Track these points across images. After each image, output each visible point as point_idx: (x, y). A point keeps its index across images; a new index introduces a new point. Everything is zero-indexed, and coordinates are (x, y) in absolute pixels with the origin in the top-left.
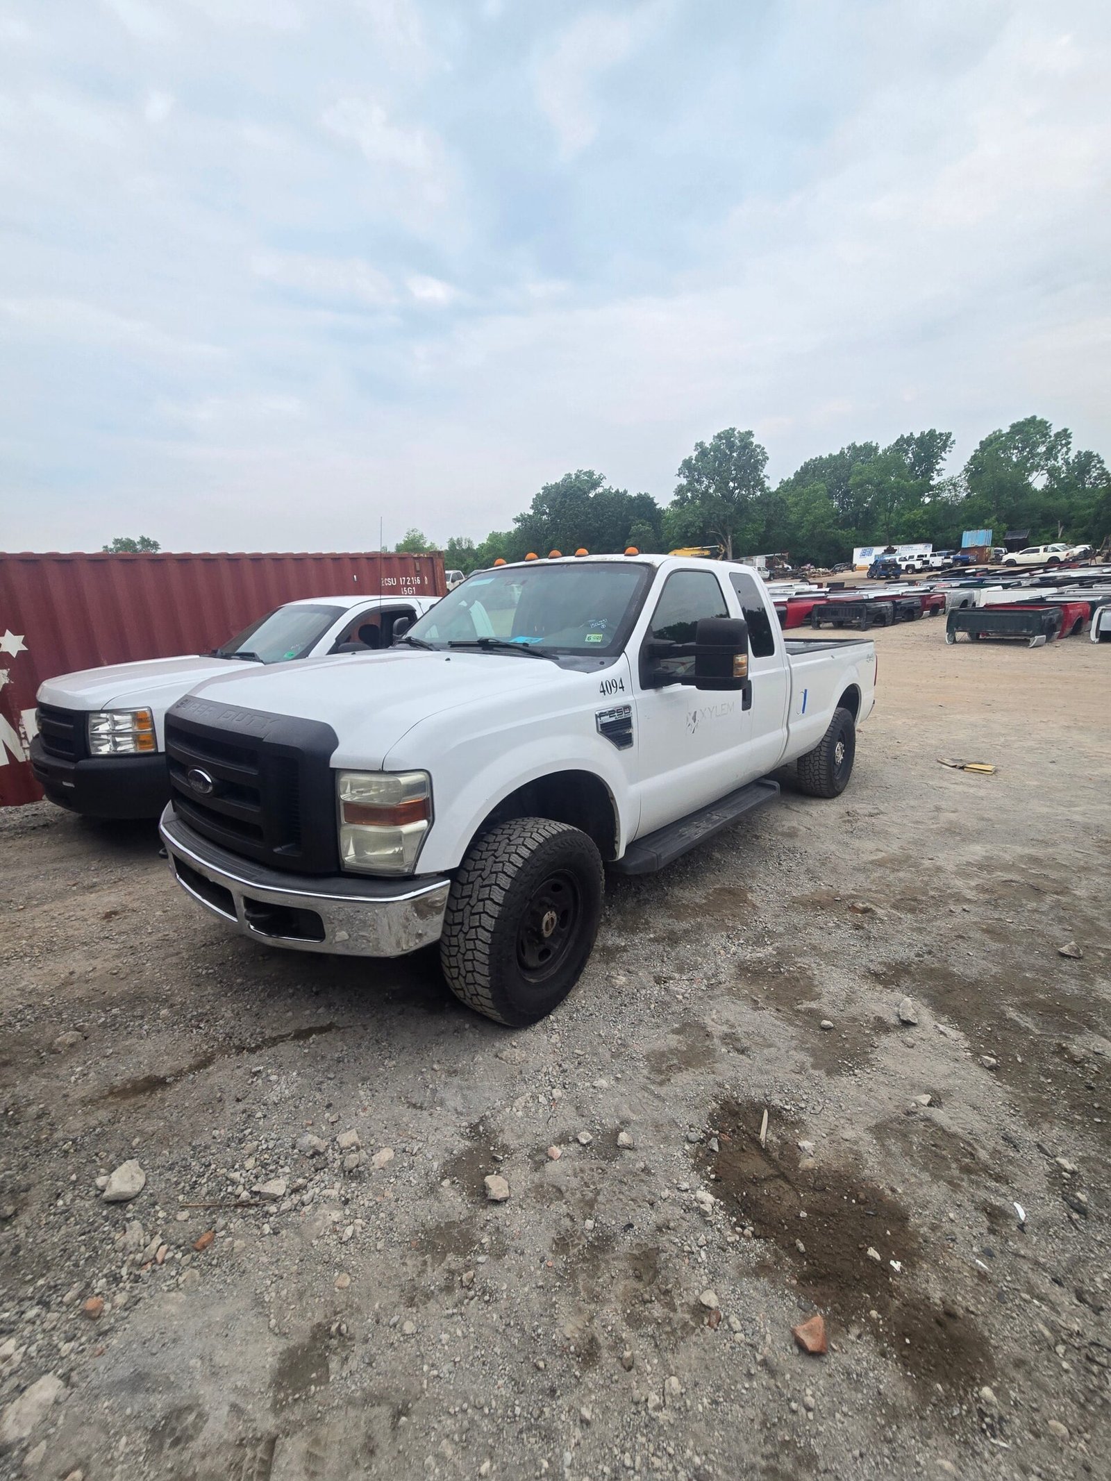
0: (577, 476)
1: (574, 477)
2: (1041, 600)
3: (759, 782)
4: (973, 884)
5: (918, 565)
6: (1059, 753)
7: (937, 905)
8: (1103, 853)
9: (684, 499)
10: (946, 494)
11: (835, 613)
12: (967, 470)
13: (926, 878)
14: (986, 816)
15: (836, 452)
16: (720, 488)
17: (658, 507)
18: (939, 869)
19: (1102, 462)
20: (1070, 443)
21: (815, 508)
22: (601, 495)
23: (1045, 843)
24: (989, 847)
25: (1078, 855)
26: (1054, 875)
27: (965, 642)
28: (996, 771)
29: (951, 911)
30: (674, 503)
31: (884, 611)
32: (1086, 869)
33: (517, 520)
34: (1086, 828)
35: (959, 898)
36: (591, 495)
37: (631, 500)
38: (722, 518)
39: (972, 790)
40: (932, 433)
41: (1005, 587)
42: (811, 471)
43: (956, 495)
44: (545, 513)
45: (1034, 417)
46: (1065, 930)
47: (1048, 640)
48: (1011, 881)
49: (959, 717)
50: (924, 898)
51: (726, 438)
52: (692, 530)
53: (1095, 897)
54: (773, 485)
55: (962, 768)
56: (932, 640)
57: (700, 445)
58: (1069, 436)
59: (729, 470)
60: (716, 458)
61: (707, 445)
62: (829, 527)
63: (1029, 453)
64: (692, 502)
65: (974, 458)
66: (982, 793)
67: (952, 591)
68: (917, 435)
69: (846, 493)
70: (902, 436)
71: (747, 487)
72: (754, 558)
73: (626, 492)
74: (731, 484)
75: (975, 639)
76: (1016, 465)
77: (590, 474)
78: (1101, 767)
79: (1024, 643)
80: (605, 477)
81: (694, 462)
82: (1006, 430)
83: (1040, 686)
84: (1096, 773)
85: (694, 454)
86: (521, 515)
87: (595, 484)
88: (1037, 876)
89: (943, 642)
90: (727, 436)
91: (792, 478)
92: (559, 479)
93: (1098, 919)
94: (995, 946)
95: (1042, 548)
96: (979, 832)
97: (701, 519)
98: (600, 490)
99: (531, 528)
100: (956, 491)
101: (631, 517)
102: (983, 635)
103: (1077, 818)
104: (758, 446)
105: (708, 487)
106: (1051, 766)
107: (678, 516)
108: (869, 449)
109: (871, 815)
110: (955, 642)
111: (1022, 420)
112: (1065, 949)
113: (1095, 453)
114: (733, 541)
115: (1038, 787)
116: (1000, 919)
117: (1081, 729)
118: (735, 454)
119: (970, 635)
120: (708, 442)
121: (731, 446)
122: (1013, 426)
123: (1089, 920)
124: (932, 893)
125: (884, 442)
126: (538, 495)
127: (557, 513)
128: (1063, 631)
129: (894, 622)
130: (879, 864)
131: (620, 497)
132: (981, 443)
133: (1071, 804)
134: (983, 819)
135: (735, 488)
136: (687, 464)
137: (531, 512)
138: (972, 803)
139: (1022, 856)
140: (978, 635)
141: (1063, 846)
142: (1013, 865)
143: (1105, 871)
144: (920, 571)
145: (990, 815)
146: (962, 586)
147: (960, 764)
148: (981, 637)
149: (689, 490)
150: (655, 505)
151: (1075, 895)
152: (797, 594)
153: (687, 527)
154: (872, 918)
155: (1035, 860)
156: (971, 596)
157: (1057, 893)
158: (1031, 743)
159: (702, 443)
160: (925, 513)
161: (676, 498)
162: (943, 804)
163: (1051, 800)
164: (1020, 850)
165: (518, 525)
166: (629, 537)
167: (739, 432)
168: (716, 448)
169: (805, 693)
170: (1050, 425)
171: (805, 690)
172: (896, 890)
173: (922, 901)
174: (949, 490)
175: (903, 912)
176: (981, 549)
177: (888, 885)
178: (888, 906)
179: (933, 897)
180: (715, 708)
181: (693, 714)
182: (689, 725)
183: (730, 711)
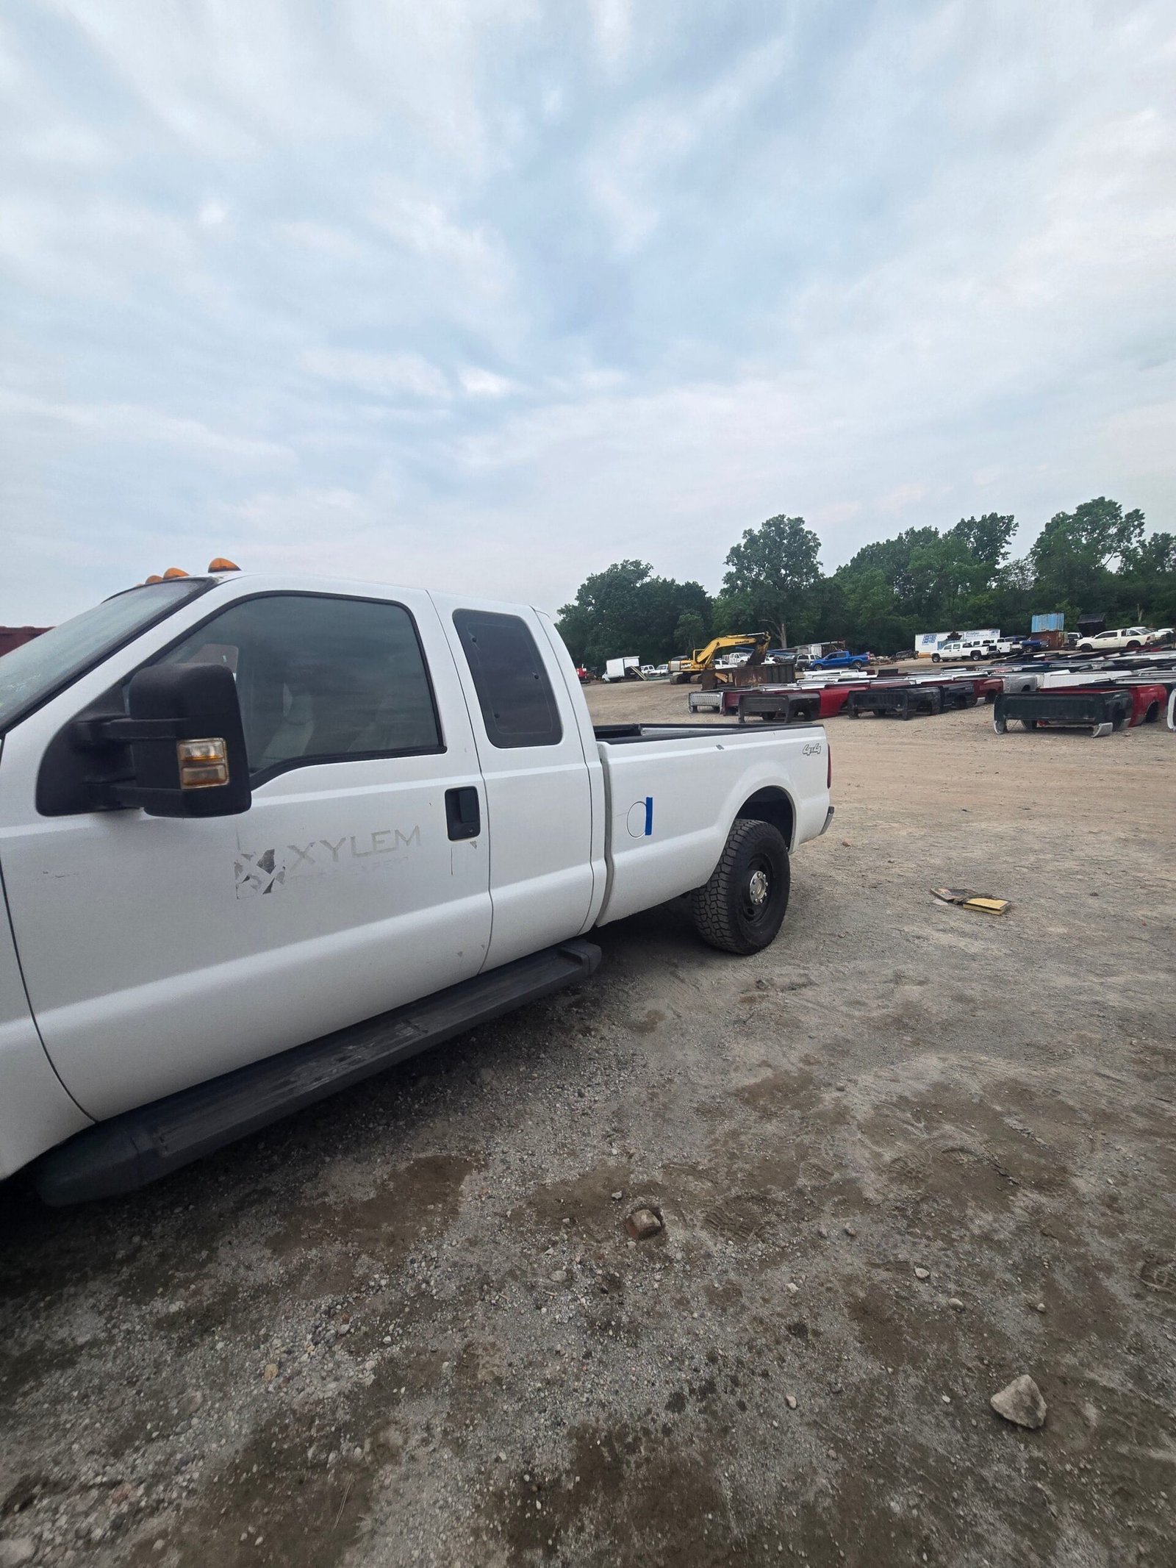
0: (624, 567)
1: (620, 567)
2: (1110, 684)
3: (561, 949)
4: (888, 1156)
5: (984, 651)
6: (1104, 878)
7: (799, 1215)
8: (1146, 1078)
9: (734, 587)
10: (1012, 578)
11: (873, 700)
12: (1033, 553)
13: (807, 1139)
14: (968, 992)
15: (894, 538)
16: (771, 575)
17: (707, 595)
18: (841, 1116)
20: (1143, 524)
21: (873, 594)
22: (647, 584)
23: (1049, 1054)
24: (953, 1059)
25: (1100, 1085)
26: (1045, 1132)
27: (1018, 731)
28: (1007, 909)
29: (820, 1234)
30: (723, 591)
31: (930, 698)
32: (1106, 1118)
33: (561, 611)
34: (1125, 1021)
35: (850, 1197)
36: (638, 585)
37: (679, 588)
38: (774, 605)
39: (962, 943)
40: (993, 516)
41: (1073, 670)
42: (869, 556)
43: (1024, 579)
44: (590, 604)
45: (1103, 498)
46: (1032, 1308)
47: (1116, 729)
48: (962, 1150)
49: (984, 825)
50: (780, 1195)
51: (774, 525)
52: (744, 618)
53: (1114, 1199)
54: (828, 571)
55: (960, 904)
56: (980, 730)
57: (748, 533)
58: (1141, 517)
59: (779, 557)
60: (765, 545)
61: (756, 533)
62: (890, 614)
63: (1099, 534)
64: (742, 589)
65: (1040, 541)
66: (975, 947)
67: (1013, 677)
68: (978, 519)
69: (907, 580)
70: (963, 520)
71: (800, 574)
72: (808, 646)
73: (673, 581)
74: (783, 572)
75: (1031, 728)
76: (1086, 547)
77: (637, 564)
78: (1163, 903)
79: (1086, 731)
80: (652, 567)
81: (742, 549)
82: (1072, 511)
83: (1098, 784)
84: (1155, 914)
85: (743, 542)
86: (566, 606)
87: (644, 573)
88: (1014, 1136)
89: (991, 731)
90: (776, 523)
91: (850, 564)
92: (604, 570)
93: (1109, 1269)
94: (861, 1367)
95: (1119, 632)
96: (946, 1026)
97: (752, 607)
98: (647, 580)
99: (576, 620)
100: (1023, 574)
101: (680, 607)
102: (1041, 723)
103: (1113, 999)
104: (810, 532)
105: (758, 574)
106: (1091, 901)
107: (727, 604)
108: (928, 535)
109: (793, 988)
110: (1005, 731)
111: (1089, 501)
112: (1001, 1400)
114: (787, 630)
115: (1062, 937)
116: (903, 1268)
117: (1142, 843)
118: (785, 541)
119: (1025, 722)
120: (757, 529)
121: (780, 532)
122: (1080, 508)
123: (1089, 1273)
124: (802, 1181)
125: (944, 527)
126: (583, 586)
127: (601, 604)
128: (1134, 717)
129: (943, 710)
130: (748, 1097)
131: (668, 586)
132: (1047, 525)
133: (1108, 971)
134: (960, 998)
135: (786, 575)
136: (735, 551)
137: (576, 603)
138: (956, 967)
139: (1000, 1085)
140: (1035, 723)
141: (1079, 1060)
142: (981, 1104)
143: (1141, 1123)
144: (986, 657)
145: (973, 990)
146: (1024, 670)
147: (958, 898)
148: (1038, 725)
149: (738, 578)
150: (705, 593)
151: (1075, 1191)
152: (840, 680)
153: (738, 615)
154: (652, 1257)
155: (1020, 1094)
156: (1034, 680)
157: (1040, 1186)
158: (1070, 864)
159: (751, 530)
160: (991, 597)
161: (726, 586)
162: (909, 968)
163: (1079, 962)
164: (1004, 1069)
165: (563, 616)
166: (678, 627)
167: (789, 519)
168: (764, 535)
169: (649, 803)
170: (1120, 506)
171: (648, 798)
172: (741, 1171)
173: (775, 1202)
174: (1016, 574)
175: (723, 1235)
176: (1053, 634)
177: (733, 1156)
178: (702, 1216)
179: (800, 1192)
180: (348, 841)
181: (260, 857)
182: (248, 878)
183: (407, 842)
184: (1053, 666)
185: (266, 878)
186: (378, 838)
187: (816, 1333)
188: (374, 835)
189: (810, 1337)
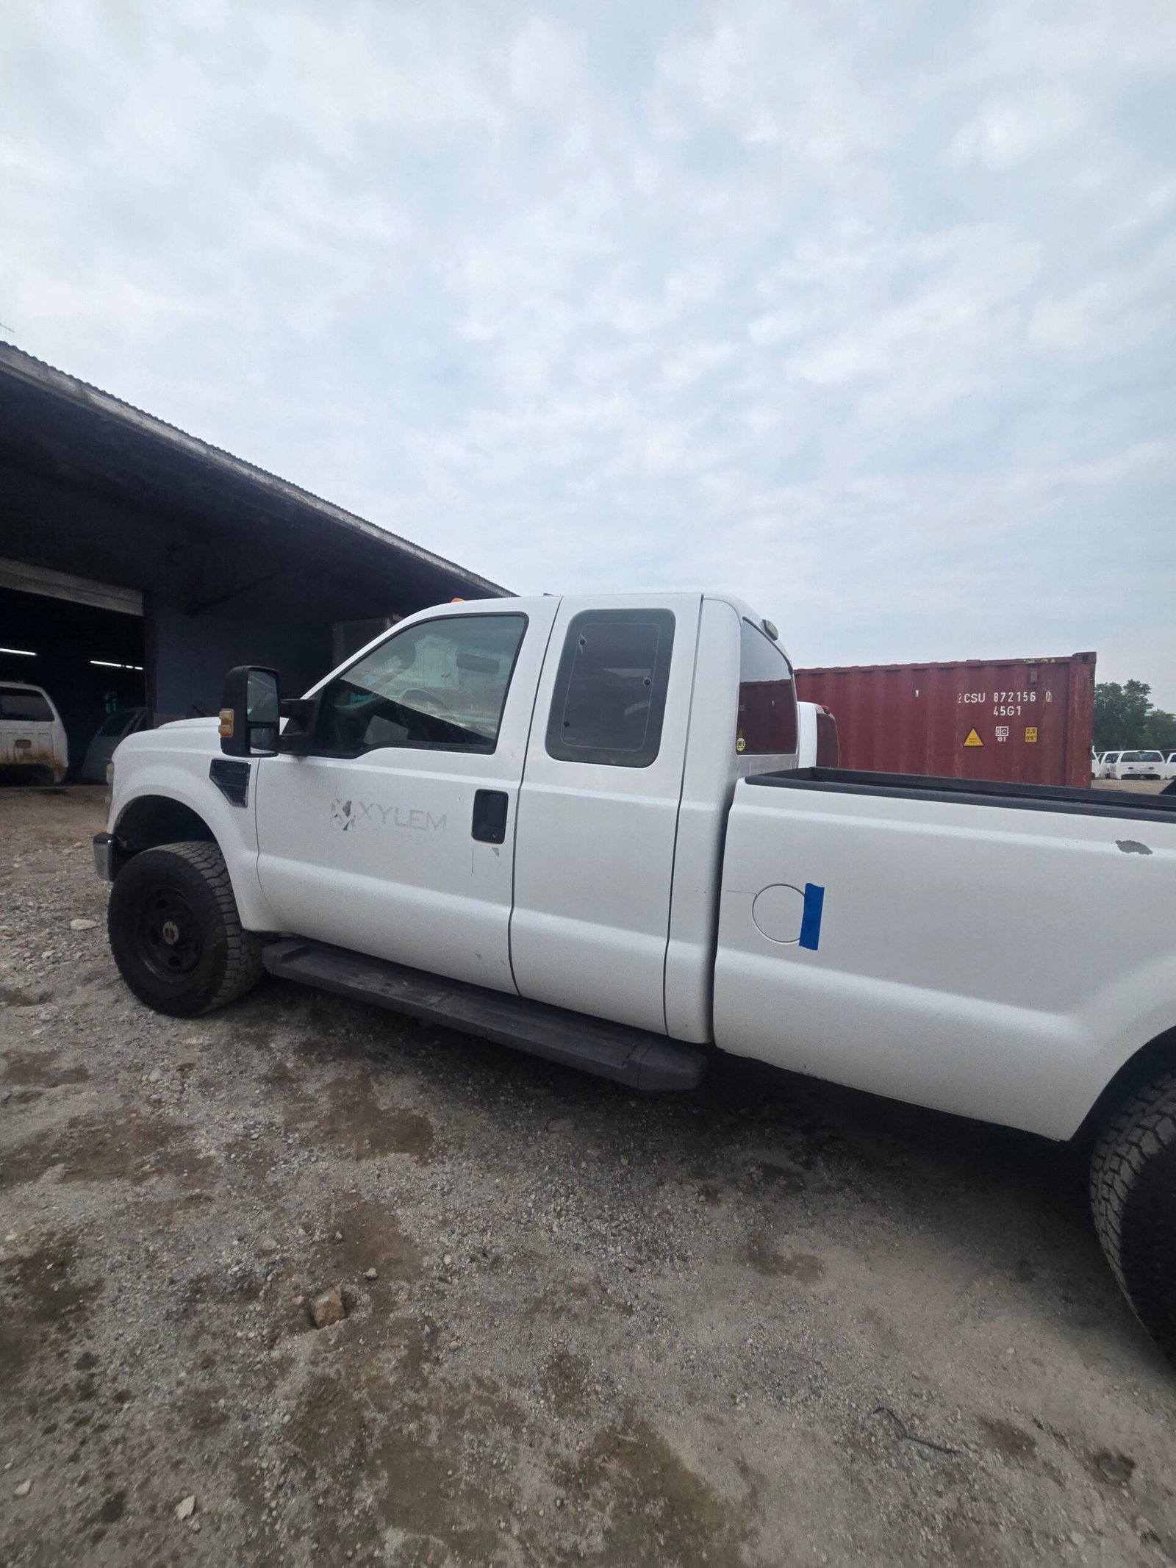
169: (814, 897)
171: (809, 886)
172: (421, 1427)
173: (352, 1484)
175: (298, 1406)
177: (454, 1413)
178: (331, 1372)
179: (372, 1534)
180: (394, 809)
181: (344, 804)
182: (336, 816)
183: (436, 827)
185: (346, 820)
186: (415, 815)
187: (98, 1537)
188: (412, 811)
189: (96, 1527)
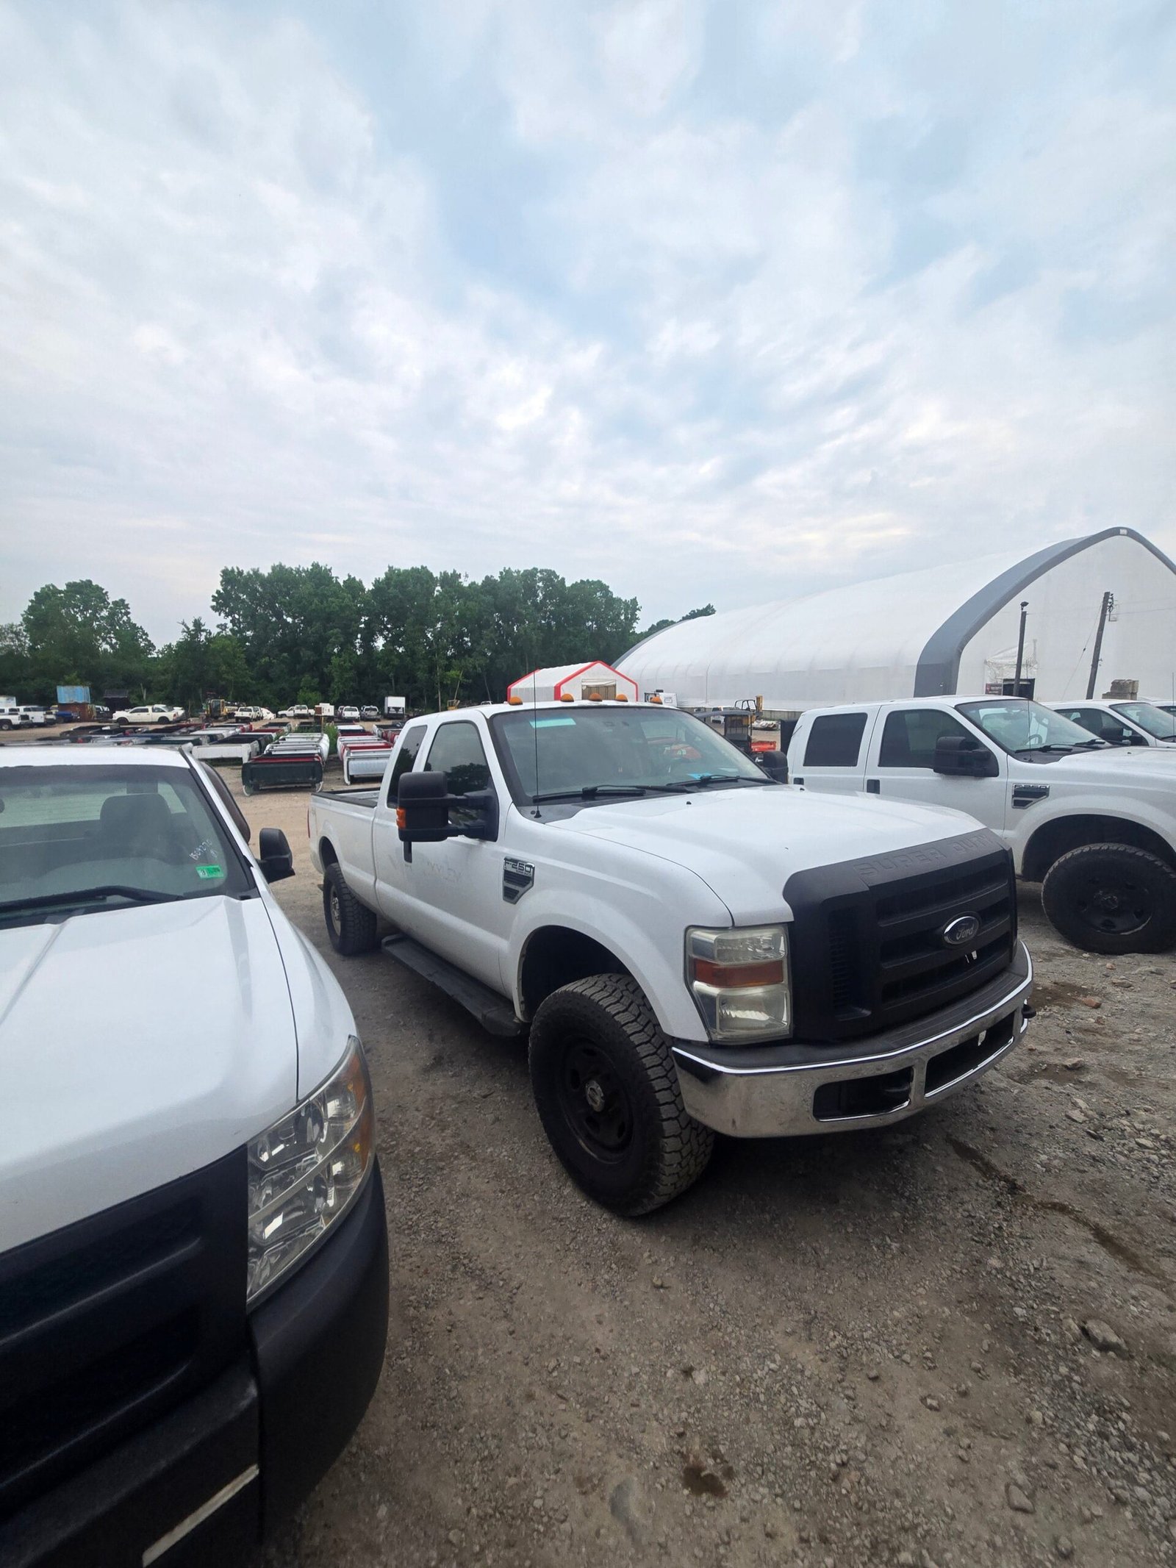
5: (15, 720)
12: (26, 620)
19: (146, 634)
20: (129, 613)
43: (21, 646)
45: (89, 582)
58: (127, 606)
63: (94, 614)
65: (30, 608)
82: (62, 587)
95: (150, 708)
100: (19, 640)
111: (77, 581)
113: (138, 625)
122: (69, 585)
132: (36, 594)
144: (17, 727)
170: (107, 593)
174: (11, 638)
176: (83, 706)
184: (164, 739)
